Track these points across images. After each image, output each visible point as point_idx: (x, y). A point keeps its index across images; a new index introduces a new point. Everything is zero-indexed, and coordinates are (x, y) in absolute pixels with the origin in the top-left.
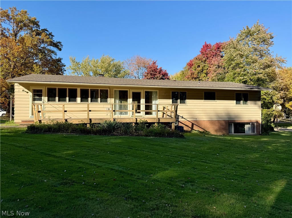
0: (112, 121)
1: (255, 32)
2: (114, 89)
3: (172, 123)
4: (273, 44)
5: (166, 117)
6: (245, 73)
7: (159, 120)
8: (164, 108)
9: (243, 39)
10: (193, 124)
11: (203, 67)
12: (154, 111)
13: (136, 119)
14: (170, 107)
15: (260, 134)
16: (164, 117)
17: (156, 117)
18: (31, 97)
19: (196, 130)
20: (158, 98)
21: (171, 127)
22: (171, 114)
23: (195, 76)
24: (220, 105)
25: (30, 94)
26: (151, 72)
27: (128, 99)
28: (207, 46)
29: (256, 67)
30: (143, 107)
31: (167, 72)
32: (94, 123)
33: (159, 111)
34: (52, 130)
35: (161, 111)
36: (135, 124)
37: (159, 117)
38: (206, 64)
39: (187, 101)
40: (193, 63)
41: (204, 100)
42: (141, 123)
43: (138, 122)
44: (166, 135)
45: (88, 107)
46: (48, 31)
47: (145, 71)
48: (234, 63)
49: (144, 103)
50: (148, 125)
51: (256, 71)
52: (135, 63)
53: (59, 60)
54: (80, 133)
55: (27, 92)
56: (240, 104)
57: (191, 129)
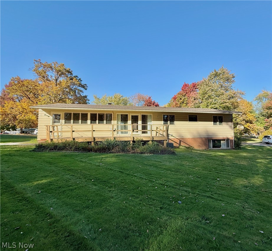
0: (112, 139)
1: (221, 74)
2: (117, 113)
3: (163, 141)
4: (235, 82)
5: (159, 135)
6: (216, 102)
7: (153, 138)
8: (157, 128)
9: (212, 79)
10: (180, 141)
11: (184, 100)
12: (149, 131)
13: (134, 137)
14: (162, 127)
15: (233, 149)
16: (157, 135)
17: (150, 135)
18: (52, 120)
19: (183, 145)
20: (152, 120)
21: (163, 144)
22: (163, 133)
23: (178, 106)
24: (201, 125)
25: (51, 117)
26: (148, 104)
27: (128, 121)
28: (186, 85)
29: (224, 98)
30: (140, 128)
31: (159, 104)
32: (97, 142)
33: (153, 131)
34: (57, 148)
35: (155, 131)
36: (133, 142)
37: (153, 136)
38: (186, 97)
39: (175, 122)
40: (177, 97)
41: (188, 122)
42: (137, 141)
43: (135, 140)
44: (160, 152)
45: (92, 128)
46: (78, 77)
47: (143, 103)
48: (207, 96)
49: (141, 124)
50: (143, 142)
51: (223, 100)
52: (137, 98)
53: (86, 97)
54: (82, 151)
55: (49, 116)
56: (216, 124)
57: (179, 145)
